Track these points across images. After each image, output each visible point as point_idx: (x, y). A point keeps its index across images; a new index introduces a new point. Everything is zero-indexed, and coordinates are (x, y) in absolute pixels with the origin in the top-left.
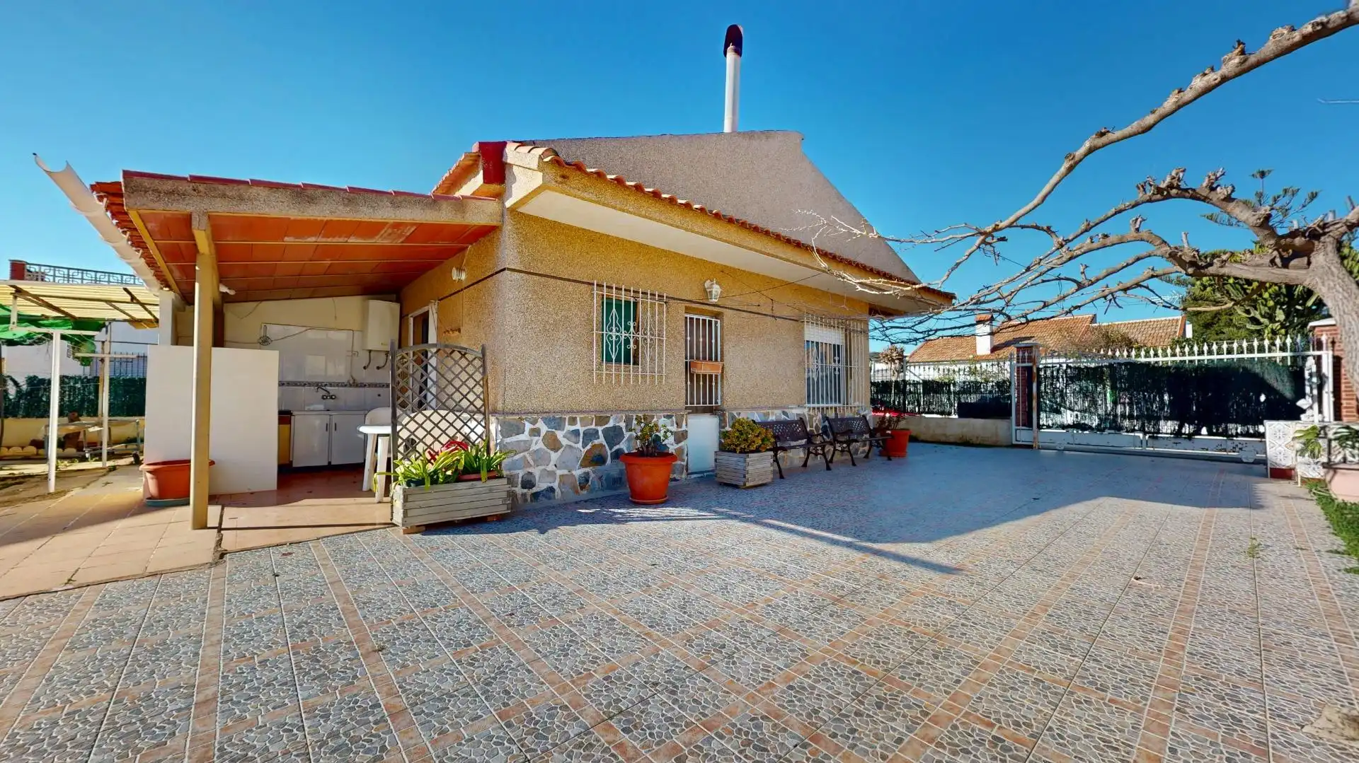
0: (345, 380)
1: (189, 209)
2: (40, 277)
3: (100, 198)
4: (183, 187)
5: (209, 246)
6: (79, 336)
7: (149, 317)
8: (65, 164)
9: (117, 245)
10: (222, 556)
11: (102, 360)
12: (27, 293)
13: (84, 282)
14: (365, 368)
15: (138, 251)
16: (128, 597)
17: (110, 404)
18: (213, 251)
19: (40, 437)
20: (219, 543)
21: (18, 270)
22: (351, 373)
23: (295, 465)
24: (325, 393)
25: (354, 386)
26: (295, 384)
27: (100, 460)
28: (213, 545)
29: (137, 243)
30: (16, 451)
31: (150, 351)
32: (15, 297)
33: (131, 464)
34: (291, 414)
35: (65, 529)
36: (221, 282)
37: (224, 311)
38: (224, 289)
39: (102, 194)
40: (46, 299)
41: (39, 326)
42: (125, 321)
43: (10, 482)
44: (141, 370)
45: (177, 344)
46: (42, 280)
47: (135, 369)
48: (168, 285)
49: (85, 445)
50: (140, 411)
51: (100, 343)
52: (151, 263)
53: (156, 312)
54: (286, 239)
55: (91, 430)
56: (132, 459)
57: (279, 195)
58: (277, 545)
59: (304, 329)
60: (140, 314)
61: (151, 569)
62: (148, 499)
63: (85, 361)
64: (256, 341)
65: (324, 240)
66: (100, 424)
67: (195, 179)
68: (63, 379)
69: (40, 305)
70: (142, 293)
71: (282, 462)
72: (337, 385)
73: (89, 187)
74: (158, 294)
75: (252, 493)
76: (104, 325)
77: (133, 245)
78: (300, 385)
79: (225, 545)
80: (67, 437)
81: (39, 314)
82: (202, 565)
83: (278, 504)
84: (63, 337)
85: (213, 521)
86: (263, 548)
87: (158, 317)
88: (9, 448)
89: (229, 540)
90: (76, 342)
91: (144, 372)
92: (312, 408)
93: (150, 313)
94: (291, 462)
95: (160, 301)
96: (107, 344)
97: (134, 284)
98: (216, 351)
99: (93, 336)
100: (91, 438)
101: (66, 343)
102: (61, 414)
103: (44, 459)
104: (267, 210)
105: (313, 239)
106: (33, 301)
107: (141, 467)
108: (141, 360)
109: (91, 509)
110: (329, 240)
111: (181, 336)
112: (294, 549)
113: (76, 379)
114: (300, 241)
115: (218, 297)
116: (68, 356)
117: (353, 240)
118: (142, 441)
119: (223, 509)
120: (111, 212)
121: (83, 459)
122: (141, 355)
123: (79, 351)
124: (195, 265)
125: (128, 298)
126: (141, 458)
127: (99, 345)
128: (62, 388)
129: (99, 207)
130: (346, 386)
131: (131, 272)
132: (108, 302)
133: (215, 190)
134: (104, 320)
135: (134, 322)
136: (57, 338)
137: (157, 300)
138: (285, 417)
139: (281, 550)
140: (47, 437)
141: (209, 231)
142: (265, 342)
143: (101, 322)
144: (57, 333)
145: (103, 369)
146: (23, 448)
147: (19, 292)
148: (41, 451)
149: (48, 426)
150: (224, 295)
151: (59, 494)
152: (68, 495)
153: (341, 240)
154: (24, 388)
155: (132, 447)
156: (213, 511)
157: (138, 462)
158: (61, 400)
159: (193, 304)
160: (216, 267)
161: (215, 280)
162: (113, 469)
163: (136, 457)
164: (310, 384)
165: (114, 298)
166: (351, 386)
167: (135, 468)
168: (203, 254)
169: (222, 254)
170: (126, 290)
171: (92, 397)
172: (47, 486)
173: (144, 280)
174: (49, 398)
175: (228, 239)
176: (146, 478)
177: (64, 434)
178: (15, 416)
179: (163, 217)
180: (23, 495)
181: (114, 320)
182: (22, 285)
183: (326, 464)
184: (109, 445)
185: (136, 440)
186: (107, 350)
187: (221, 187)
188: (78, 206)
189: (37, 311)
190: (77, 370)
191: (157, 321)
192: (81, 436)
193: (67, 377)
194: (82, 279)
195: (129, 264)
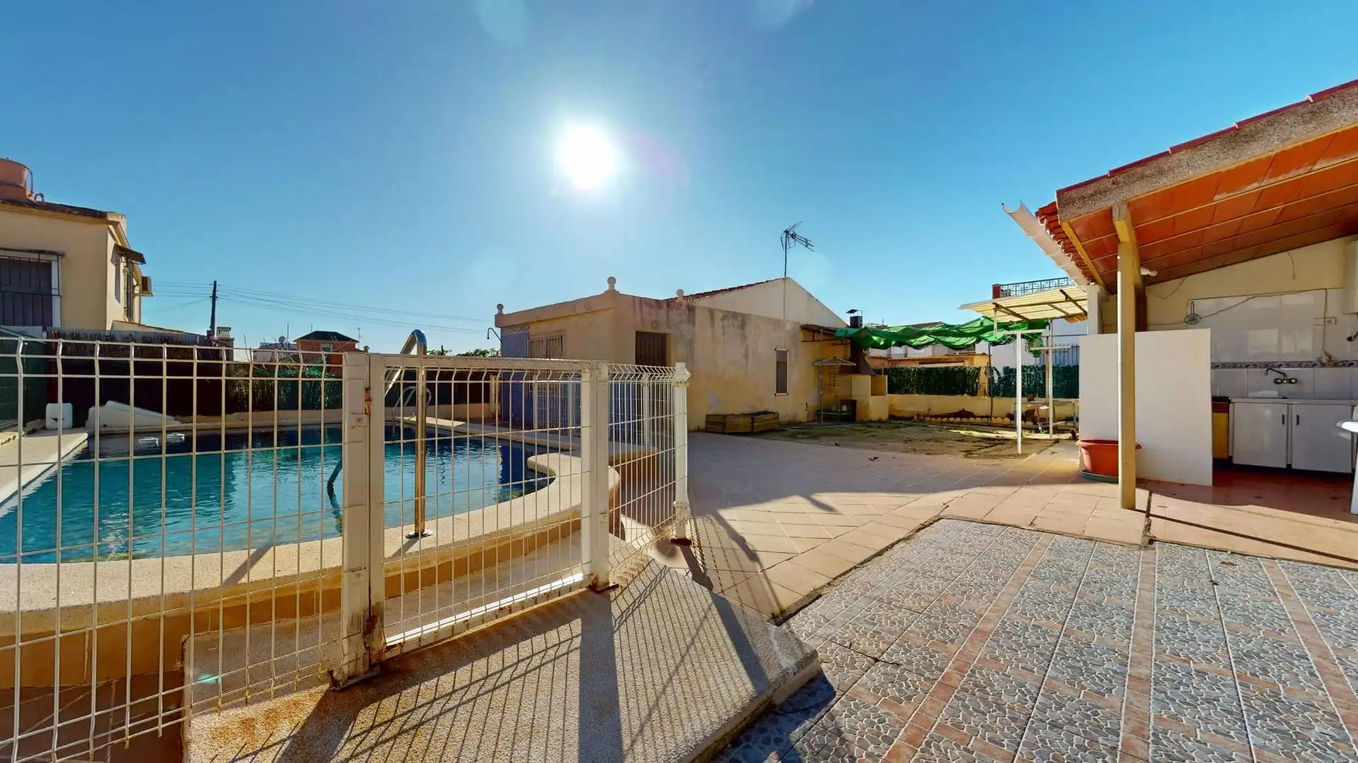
0: (1314, 359)
1: (1109, 204)
2: (1008, 294)
3: (1042, 221)
4: (1102, 186)
5: (1129, 233)
6: (1032, 334)
7: (1079, 311)
8: (1020, 203)
9: (1055, 255)
10: (1152, 541)
11: (1047, 352)
12: (1001, 307)
13: (1034, 291)
14: (1350, 339)
15: (1069, 256)
16: (1070, 552)
17: (1053, 388)
18: (1134, 237)
19: (1012, 412)
20: (1148, 527)
21: (997, 291)
22: (1323, 347)
23: (1235, 461)
24: (1278, 376)
25: (1329, 366)
26: (1235, 366)
27: (1048, 433)
28: (1142, 528)
29: (1069, 249)
30: (999, 420)
31: (1081, 342)
32: (996, 311)
33: (1070, 439)
34: (1229, 402)
35: (1028, 483)
36: (1142, 265)
37: (1147, 294)
38: (1145, 272)
39: (1043, 217)
40: (1012, 309)
41: (1009, 329)
42: (1062, 317)
43: (996, 442)
44: (1075, 359)
45: (1103, 333)
46: (1010, 295)
47: (1070, 360)
48: (1094, 280)
49: (1038, 420)
50: (1075, 394)
51: (1045, 338)
52: (1080, 264)
53: (1085, 305)
54: (1217, 197)
55: (1042, 408)
56: (1070, 435)
57: (1207, 150)
58: (1215, 550)
59: (1245, 298)
60: (1072, 309)
61: (1087, 534)
62: (1084, 471)
63: (1036, 354)
64: (1182, 320)
65: (1272, 180)
66: (1047, 404)
67: (1114, 173)
68: (1024, 368)
69: (1009, 314)
70: (1075, 291)
71: (1218, 456)
72: (1300, 365)
73: (1034, 215)
74: (1085, 290)
75: (1183, 485)
76: (1048, 324)
77: (1065, 252)
78: (1241, 367)
79: (1154, 531)
80: (1027, 412)
81: (1008, 321)
82: (1132, 544)
83: (1215, 502)
84: (1023, 336)
85: (1141, 503)
86: (1197, 547)
87: (1086, 310)
88: (996, 418)
89: (1158, 528)
90: (1030, 339)
91: (1077, 361)
92: (1259, 394)
93: (1080, 307)
94: (1231, 458)
95: (1086, 294)
96: (1050, 338)
97: (1068, 284)
98: (1140, 336)
99: (1040, 333)
100: (1042, 415)
101: (1024, 340)
102: (1023, 395)
103: (1014, 428)
104: (1191, 173)
105: (1256, 185)
106: (1005, 312)
107: (1078, 443)
108: (1075, 349)
109: (1044, 471)
110: (1281, 178)
111: (1106, 326)
112: (1237, 559)
113: (1031, 368)
114: (1237, 194)
115: (1139, 281)
116: (1026, 351)
117: (1322, 165)
118: (1078, 420)
119: (1150, 495)
120: (1050, 230)
121: (1037, 431)
122: (1075, 345)
123: (1032, 345)
124: (1116, 256)
125: (1063, 297)
126: (1077, 434)
127: (1044, 340)
128: (1023, 375)
129: (1041, 227)
130: (1314, 365)
131: (1065, 274)
132: (1049, 303)
133: (1133, 175)
134: (1047, 319)
135: (1069, 317)
136: (1019, 337)
137: (1084, 295)
138: (1220, 404)
139: (1220, 557)
140: (1015, 412)
141: (1129, 219)
142: (1193, 320)
143: (1046, 321)
144: (1019, 333)
145: (1048, 360)
146: (1003, 418)
147: (998, 307)
148: (1012, 422)
149: (1015, 403)
150: (1145, 278)
151: (1024, 455)
152: (1029, 457)
153: (1301, 171)
154: (1002, 375)
155: (1069, 424)
156: (1141, 495)
157: (1075, 438)
158: (1023, 384)
159: (1116, 293)
160: (1136, 251)
161: (1136, 265)
162: (1057, 441)
163: (1074, 434)
164: (1255, 366)
165: (1053, 300)
166: (1323, 365)
167: (1072, 442)
168: (1124, 242)
169: (1141, 236)
170: (1061, 291)
171: (1041, 382)
172: (1016, 449)
173: (1075, 280)
174: (1015, 383)
175: (1148, 220)
176: (1082, 453)
177: (1026, 410)
178: (998, 396)
179: (1088, 220)
180: (1004, 453)
181: (1054, 318)
182: (1000, 302)
183: (1284, 466)
184: (1054, 421)
185: (1072, 419)
186: (1050, 344)
187: (1139, 170)
188: (1029, 233)
189: (1007, 319)
190: (1032, 361)
191: (1086, 313)
192: (1036, 413)
193: (1025, 367)
194: (1033, 289)
195: (1063, 268)
